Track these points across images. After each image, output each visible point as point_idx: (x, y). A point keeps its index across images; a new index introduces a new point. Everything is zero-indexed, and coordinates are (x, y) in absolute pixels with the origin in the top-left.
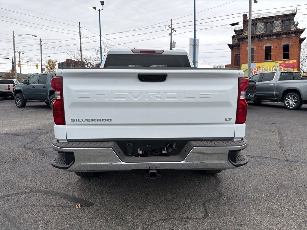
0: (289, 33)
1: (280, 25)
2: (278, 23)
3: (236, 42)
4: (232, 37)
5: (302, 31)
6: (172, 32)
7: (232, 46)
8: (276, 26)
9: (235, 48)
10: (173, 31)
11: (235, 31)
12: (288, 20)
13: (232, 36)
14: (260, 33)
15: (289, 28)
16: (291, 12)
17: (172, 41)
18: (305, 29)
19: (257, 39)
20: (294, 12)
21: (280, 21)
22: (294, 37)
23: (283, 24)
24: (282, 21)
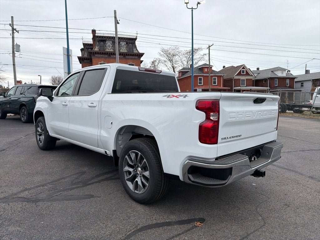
0: (133, 55)
1: (125, 46)
2: (123, 44)
3: (86, 56)
4: (81, 50)
5: (142, 55)
6: (13, 33)
7: (82, 58)
8: (122, 46)
9: (85, 61)
10: (15, 31)
11: (84, 44)
12: (132, 43)
13: (81, 48)
14: (109, 51)
15: (133, 51)
16: (133, 37)
17: (15, 43)
18: (144, 53)
19: (107, 56)
20: (135, 37)
21: (125, 43)
22: (136, 58)
23: (128, 46)
24: (127, 43)
